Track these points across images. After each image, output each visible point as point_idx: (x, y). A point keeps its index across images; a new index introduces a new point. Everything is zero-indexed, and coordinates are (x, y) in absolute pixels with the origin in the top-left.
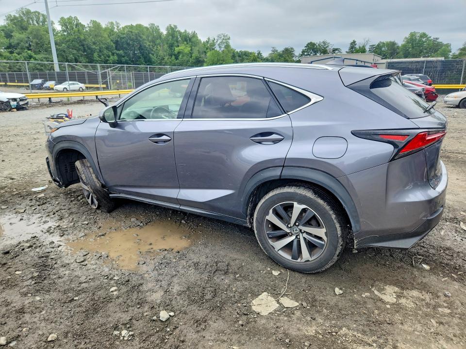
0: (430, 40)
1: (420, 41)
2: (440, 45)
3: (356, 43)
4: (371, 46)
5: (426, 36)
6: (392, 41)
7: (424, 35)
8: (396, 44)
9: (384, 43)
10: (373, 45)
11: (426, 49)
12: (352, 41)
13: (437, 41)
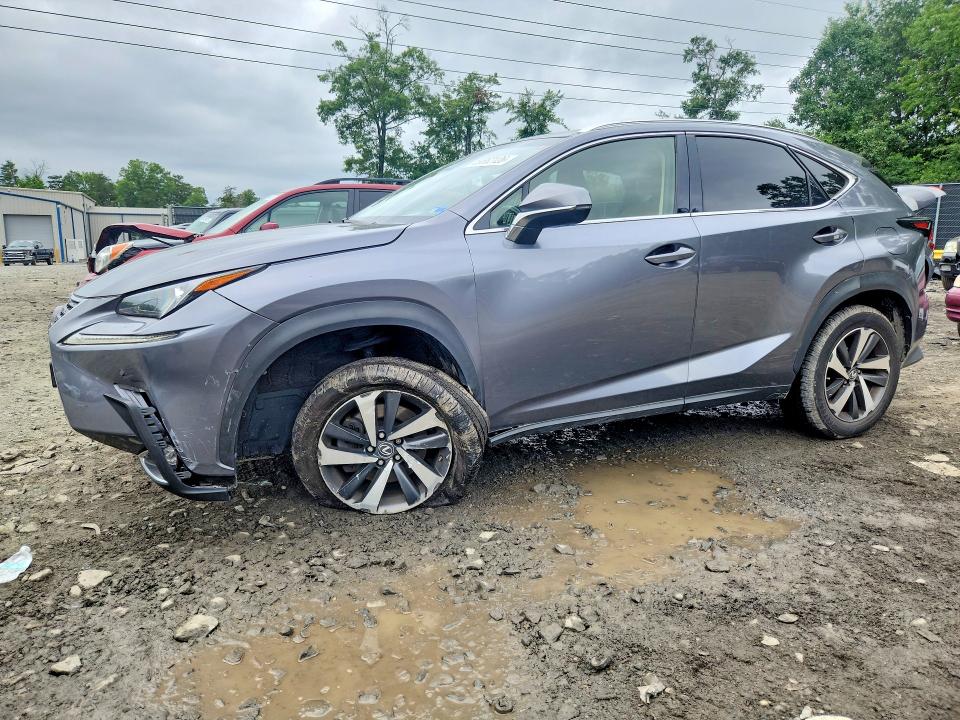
0: (171, 179)
1: (151, 177)
2: (186, 188)
3: (15, 167)
4: (51, 177)
5: (161, 171)
6: (97, 172)
7: (156, 168)
8: (105, 179)
9: (78, 175)
10: (56, 177)
11: (165, 195)
12: (5, 163)
13: (181, 181)
